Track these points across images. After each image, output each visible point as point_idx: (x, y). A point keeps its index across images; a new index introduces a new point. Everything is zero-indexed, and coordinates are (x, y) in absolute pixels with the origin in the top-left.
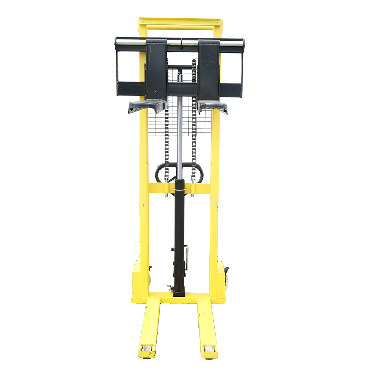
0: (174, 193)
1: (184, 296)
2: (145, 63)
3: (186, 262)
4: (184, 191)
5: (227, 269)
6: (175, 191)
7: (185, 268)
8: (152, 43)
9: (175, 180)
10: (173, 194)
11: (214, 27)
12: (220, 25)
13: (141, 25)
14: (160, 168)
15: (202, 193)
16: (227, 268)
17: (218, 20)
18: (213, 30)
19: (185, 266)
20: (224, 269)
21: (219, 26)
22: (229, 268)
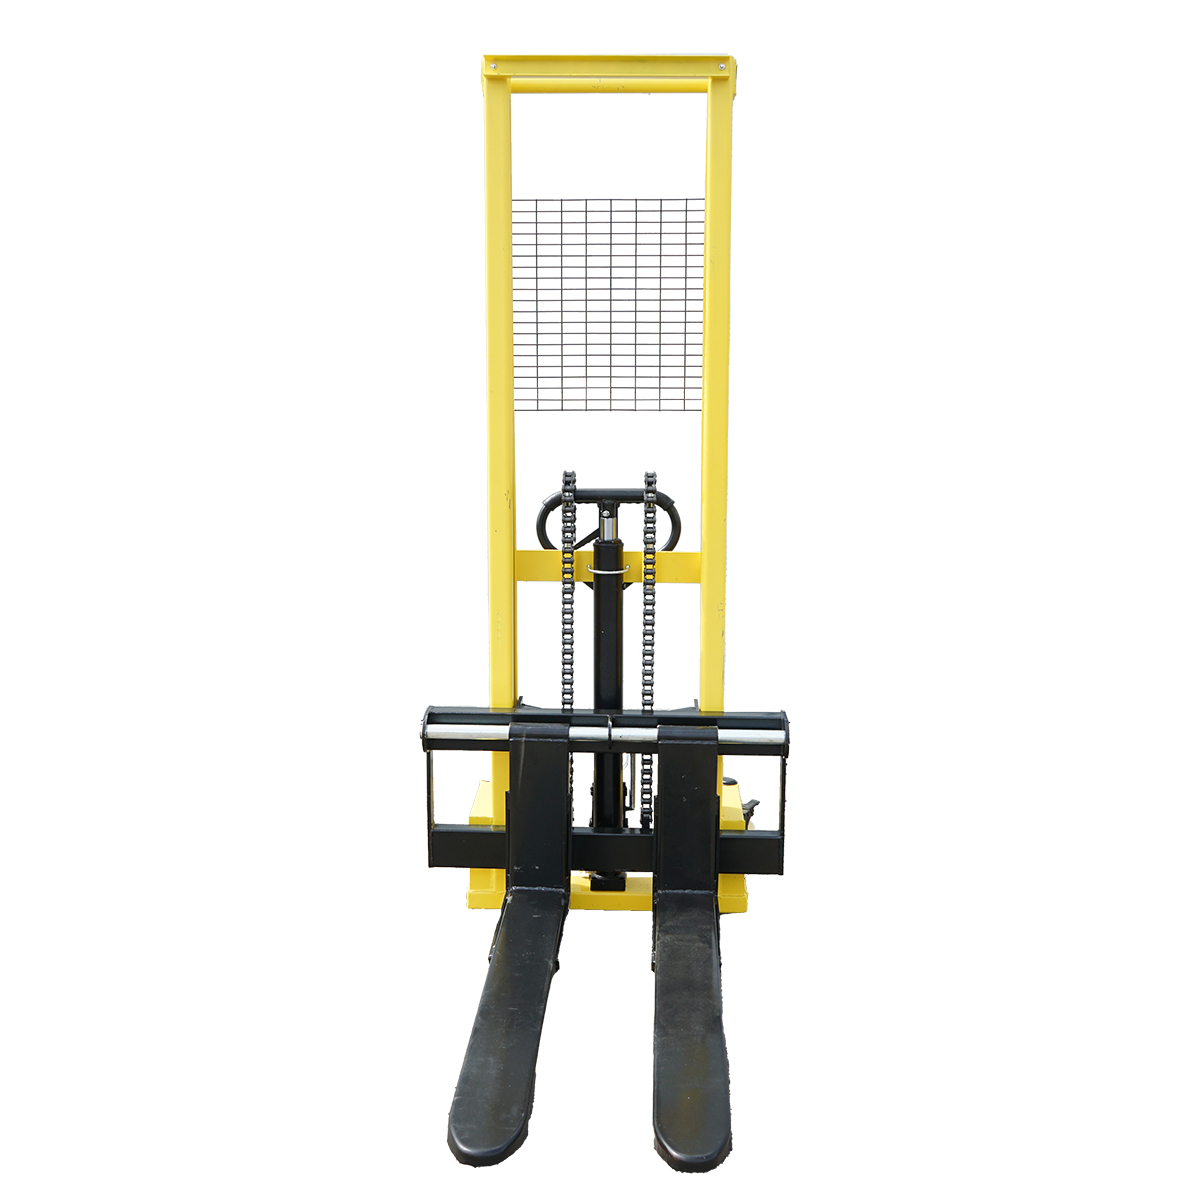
0: (592, 581)
1: (623, 889)
2: (508, 790)
3: (628, 786)
4: (622, 574)
5: (751, 805)
6: (595, 575)
7: (627, 804)
8: (527, 737)
9: (594, 541)
10: (589, 584)
11: (710, 80)
12: (728, 75)
13: (491, 79)
14: (550, 506)
15: (676, 581)
16: (752, 801)
17: (724, 59)
18: (706, 92)
19: (627, 798)
20: (743, 805)
21: (725, 79)
22: (757, 803)
